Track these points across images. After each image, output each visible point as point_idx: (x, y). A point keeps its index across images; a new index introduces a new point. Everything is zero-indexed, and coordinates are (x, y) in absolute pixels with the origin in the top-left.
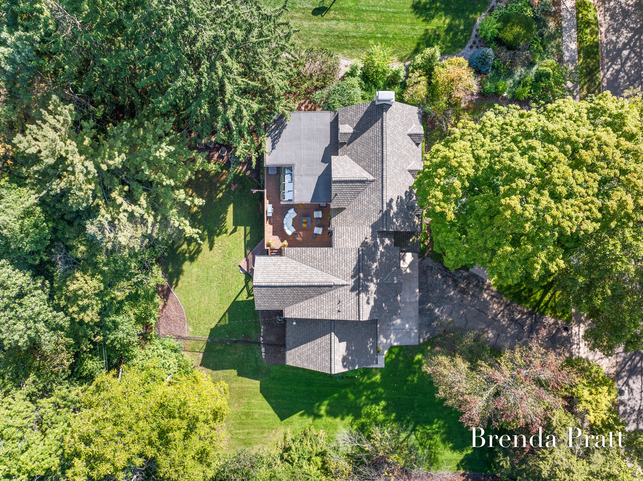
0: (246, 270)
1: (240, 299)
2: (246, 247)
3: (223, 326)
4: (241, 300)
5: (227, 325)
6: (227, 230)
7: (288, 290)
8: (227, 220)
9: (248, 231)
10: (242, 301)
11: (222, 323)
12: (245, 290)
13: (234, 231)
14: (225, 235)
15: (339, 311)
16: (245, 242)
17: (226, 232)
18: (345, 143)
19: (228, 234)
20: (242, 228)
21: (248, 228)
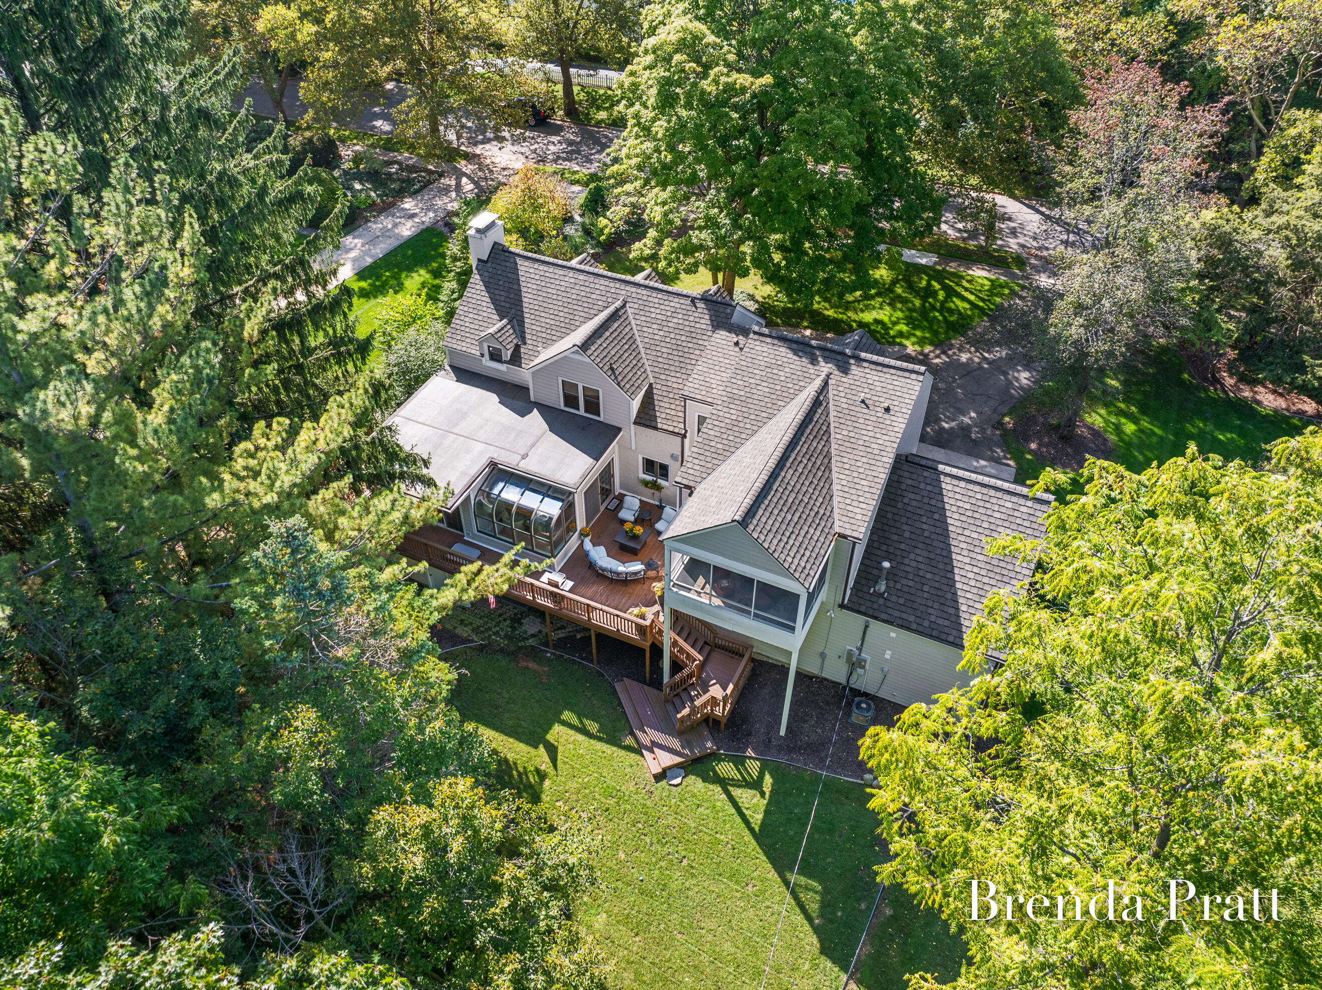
0: (678, 760)
1: (757, 818)
2: (613, 740)
3: (824, 905)
4: (760, 817)
5: (826, 891)
6: (538, 771)
7: (788, 474)
8: (510, 757)
9: (575, 721)
10: (767, 812)
11: (814, 907)
12: (736, 792)
13: (552, 751)
14: (547, 783)
15: (887, 410)
16: (600, 739)
17: (542, 776)
18: (517, 348)
19: (551, 771)
20: (557, 728)
21: (567, 715)
